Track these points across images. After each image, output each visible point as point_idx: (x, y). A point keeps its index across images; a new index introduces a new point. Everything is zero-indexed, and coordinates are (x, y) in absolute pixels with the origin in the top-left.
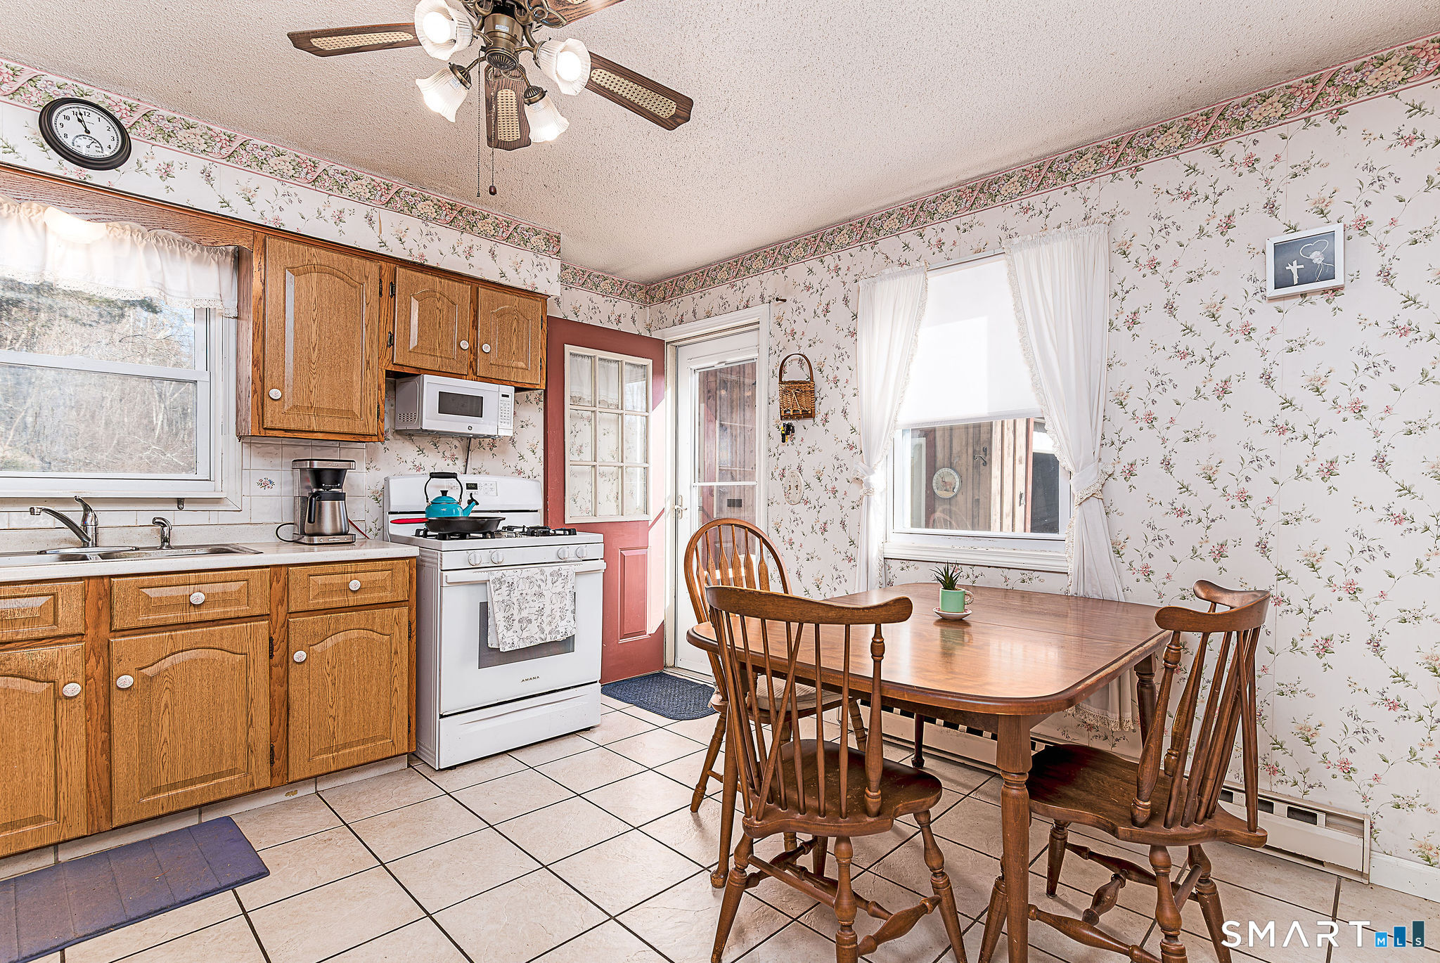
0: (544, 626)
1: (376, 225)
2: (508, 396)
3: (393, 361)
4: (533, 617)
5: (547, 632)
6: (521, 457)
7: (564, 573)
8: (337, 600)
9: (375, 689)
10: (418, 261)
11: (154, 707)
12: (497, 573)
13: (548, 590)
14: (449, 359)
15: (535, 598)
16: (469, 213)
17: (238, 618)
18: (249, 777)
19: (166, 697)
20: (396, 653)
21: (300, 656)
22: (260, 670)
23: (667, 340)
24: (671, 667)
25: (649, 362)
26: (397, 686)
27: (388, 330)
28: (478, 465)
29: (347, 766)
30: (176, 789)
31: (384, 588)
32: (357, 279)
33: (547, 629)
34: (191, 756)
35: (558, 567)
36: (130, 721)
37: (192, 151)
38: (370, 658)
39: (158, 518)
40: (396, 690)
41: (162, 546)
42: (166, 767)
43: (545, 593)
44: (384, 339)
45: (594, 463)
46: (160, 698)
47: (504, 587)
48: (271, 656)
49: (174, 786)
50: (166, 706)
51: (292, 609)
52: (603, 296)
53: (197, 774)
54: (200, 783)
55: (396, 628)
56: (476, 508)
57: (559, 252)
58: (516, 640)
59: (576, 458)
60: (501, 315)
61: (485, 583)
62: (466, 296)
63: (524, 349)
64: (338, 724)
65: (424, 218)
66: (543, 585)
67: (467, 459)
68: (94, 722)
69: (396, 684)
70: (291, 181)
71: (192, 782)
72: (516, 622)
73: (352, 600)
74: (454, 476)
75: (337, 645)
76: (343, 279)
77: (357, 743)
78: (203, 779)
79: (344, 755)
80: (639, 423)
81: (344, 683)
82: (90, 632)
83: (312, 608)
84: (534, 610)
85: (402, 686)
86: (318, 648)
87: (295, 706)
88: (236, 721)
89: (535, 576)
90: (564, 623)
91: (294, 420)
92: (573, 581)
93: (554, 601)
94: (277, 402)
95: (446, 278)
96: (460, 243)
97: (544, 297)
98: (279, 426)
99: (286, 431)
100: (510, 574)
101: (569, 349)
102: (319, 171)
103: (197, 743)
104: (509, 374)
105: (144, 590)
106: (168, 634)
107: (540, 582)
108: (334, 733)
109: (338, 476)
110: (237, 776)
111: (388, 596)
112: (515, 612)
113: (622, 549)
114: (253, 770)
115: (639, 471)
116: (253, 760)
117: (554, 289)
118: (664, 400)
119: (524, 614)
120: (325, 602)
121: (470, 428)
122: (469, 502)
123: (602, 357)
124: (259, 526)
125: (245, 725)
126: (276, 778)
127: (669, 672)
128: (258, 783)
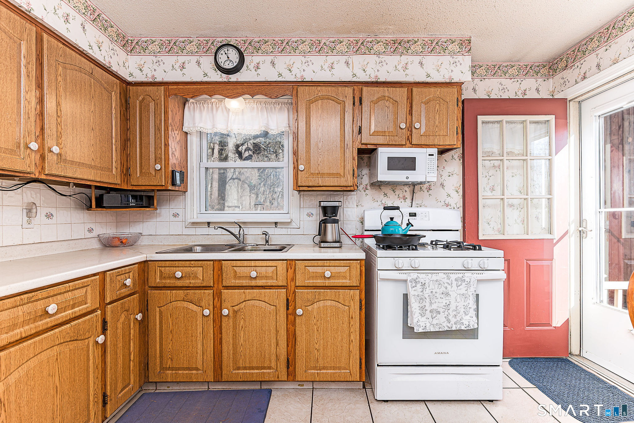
0: (450, 317)
1: (351, 66)
2: (433, 155)
3: (361, 142)
4: (441, 310)
5: (452, 322)
6: (449, 195)
7: (467, 279)
8: (320, 282)
9: (340, 338)
10: (374, 80)
11: (237, 327)
12: (414, 275)
13: (454, 291)
14: (393, 136)
15: (442, 296)
16: (405, 42)
17: (272, 286)
18: (277, 373)
19: (242, 322)
20: (352, 318)
21: (299, 312)
22: (282, 316)
23: (569, 98)
24: (576, 355)
25: (552, 118)
26: (353, 338)
27: (358, 125)
28: (419, 202)
29: (325, 380)
30: (246, 370)
31: (345, 278)
32: (341, 99)
33: (453, 321)
34: (252, 355)
35: (462, 275)
36: (229, 331)
37: (267, 53)
38: (337, 319)
39: (265, 231)
40: (352, 341)
41: (266, 244)
42: (242, 358)
43: (450, 293)
44: (356, 130)
45: (502, 197)
46: (240, 323)
47: (419, 286)
48: (288, 309)
49: (245, 368)
50: (242, 327)
51: (297, 284)
52: (511, 79)
53: (254, 365)
54: (257, 369)
55: (352, 303)
56: (411, 228)
57: (470, 49)
58: (428, 325)
59: (489, 194)
60: (428, 103)
61: (406, 281)
62: (404, 95)
63: (445, 122)
64: (320, 354)
65: (378, 54)
66: (449, 287)
67: (413, 198)
68: (217, 328)
69: (352, 338)
70: (309, 54)
71: (253, 368)
72: (428, 312)
73: (327, 282)
74: (397, 208)
75: (319, 308)
76: (334, 101)
77: (331, 368)
78: (258, 368)
79: (323, 373)
80: (543, 165)
81: (323, 331)
82: (216, 286)
83: (306, 285)
84: (442, 305)
85: (356, 339)
86: (309, 308)
87: (298, 339)
88: (271, 341)
89: (443, 280)
90: (467, 317)
91: (311, 181)
92: (475, 286)
93: (458, 300)
94: (303, 172)
95: (392, 87)
96: (399, 62)
97: (459, 85)
98: (304, 184)
99: (308, 187)
100: (423, 277)
101: (480, 118)
102: (321, 45)
103: (255, 348)
104: (434, 140)
105: (234, 268)
106: (243, 290)
107: (446, 285)
108: (318, 359)
109: (335, 210)
110: (272, 371)
111: (347, 282)
112: (427, 304)
113: (527, 260)
114: (279, 369)
115: (544, 202)
116: (279, 364)
117: (466, 77)
118: (567, 145)
119: (434, 306)
120: (313, 283)
121: (407, 178)
122: (408, 225)
123: (508, 120)
124: (306, 236)
125: (275, 344)
126: (290, 376)
127: (574, 359)
128: (281, 377)
